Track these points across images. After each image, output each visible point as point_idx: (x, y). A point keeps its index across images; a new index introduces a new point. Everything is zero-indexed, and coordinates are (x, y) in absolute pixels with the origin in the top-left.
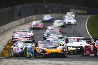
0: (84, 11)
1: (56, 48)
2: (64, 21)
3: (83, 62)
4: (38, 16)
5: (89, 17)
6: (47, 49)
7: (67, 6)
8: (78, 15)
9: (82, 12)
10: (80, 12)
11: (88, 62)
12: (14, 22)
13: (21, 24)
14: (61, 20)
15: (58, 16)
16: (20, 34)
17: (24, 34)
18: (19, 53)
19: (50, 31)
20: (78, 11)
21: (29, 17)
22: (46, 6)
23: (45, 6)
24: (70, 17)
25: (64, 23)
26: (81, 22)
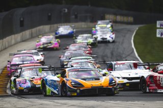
0: (129, 18)
1: (99, 79)
2: (94, 36)
3: (127, 102)
4: (52, 26)
5: (137, 29)
6: (84, 81)
7: (101, 9)
8: (120, 24)
9: (125, 19)
10: (122, 20)
11: (136, 102)
12: (13, 36)
13: (24, 40)
14: (89, 35)
15: (86, 26)
16: (22, 57)
17: (28, 58)
18: (27, 88)
19: (71, 53)
20: (119, 18)
21: (38, 28)
22: (66, 10)
23: (64, 9)
24: (104, 30)
25: (94, 39)
26: (125, 36)
